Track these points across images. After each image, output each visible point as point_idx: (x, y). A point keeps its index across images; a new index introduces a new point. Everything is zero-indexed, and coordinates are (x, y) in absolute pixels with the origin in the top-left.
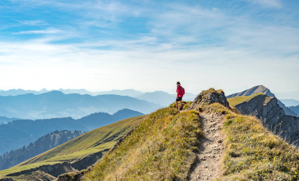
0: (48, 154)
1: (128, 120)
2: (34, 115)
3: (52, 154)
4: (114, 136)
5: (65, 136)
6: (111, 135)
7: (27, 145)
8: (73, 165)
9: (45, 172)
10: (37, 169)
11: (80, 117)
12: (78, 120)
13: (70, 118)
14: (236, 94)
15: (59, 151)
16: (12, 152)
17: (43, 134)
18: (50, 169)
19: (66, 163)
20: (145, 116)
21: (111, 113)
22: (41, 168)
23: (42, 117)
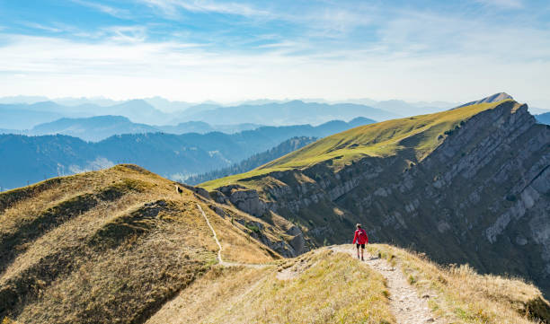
0: (285, 159)
1: (361, 128)
2: (278, 122)
3: (288, 159)
4: (346, 144)
5: (304, 141)
6: (344, 142)
7: (271, 149)
8: (303, 172)
9: (276, 178)
10: (268, 175)
11: (317, 125)
12: (316, 127)
13: (309, 125)
14: (474, 102)
15: (294, 156)
16: (258, 155)
17: (285, 139)
18: (281, 176)
19: (296, 170)
20: (378, 124)
21: (347, 121)
22: (271, 174)
23: (285, 125)
